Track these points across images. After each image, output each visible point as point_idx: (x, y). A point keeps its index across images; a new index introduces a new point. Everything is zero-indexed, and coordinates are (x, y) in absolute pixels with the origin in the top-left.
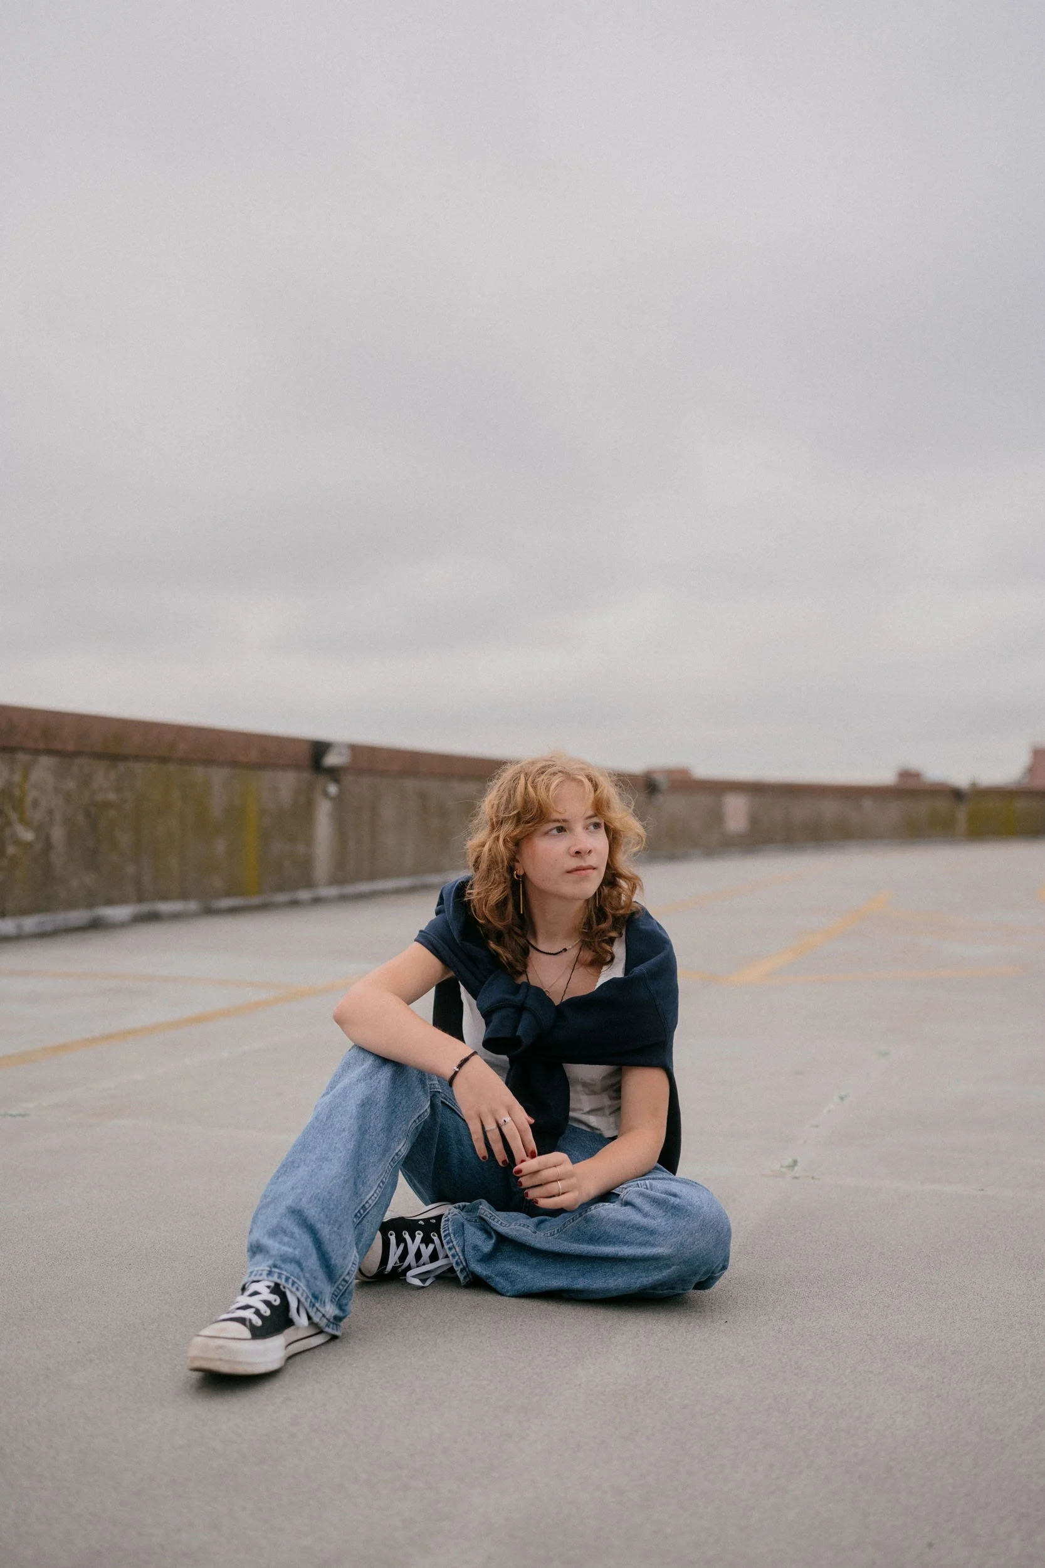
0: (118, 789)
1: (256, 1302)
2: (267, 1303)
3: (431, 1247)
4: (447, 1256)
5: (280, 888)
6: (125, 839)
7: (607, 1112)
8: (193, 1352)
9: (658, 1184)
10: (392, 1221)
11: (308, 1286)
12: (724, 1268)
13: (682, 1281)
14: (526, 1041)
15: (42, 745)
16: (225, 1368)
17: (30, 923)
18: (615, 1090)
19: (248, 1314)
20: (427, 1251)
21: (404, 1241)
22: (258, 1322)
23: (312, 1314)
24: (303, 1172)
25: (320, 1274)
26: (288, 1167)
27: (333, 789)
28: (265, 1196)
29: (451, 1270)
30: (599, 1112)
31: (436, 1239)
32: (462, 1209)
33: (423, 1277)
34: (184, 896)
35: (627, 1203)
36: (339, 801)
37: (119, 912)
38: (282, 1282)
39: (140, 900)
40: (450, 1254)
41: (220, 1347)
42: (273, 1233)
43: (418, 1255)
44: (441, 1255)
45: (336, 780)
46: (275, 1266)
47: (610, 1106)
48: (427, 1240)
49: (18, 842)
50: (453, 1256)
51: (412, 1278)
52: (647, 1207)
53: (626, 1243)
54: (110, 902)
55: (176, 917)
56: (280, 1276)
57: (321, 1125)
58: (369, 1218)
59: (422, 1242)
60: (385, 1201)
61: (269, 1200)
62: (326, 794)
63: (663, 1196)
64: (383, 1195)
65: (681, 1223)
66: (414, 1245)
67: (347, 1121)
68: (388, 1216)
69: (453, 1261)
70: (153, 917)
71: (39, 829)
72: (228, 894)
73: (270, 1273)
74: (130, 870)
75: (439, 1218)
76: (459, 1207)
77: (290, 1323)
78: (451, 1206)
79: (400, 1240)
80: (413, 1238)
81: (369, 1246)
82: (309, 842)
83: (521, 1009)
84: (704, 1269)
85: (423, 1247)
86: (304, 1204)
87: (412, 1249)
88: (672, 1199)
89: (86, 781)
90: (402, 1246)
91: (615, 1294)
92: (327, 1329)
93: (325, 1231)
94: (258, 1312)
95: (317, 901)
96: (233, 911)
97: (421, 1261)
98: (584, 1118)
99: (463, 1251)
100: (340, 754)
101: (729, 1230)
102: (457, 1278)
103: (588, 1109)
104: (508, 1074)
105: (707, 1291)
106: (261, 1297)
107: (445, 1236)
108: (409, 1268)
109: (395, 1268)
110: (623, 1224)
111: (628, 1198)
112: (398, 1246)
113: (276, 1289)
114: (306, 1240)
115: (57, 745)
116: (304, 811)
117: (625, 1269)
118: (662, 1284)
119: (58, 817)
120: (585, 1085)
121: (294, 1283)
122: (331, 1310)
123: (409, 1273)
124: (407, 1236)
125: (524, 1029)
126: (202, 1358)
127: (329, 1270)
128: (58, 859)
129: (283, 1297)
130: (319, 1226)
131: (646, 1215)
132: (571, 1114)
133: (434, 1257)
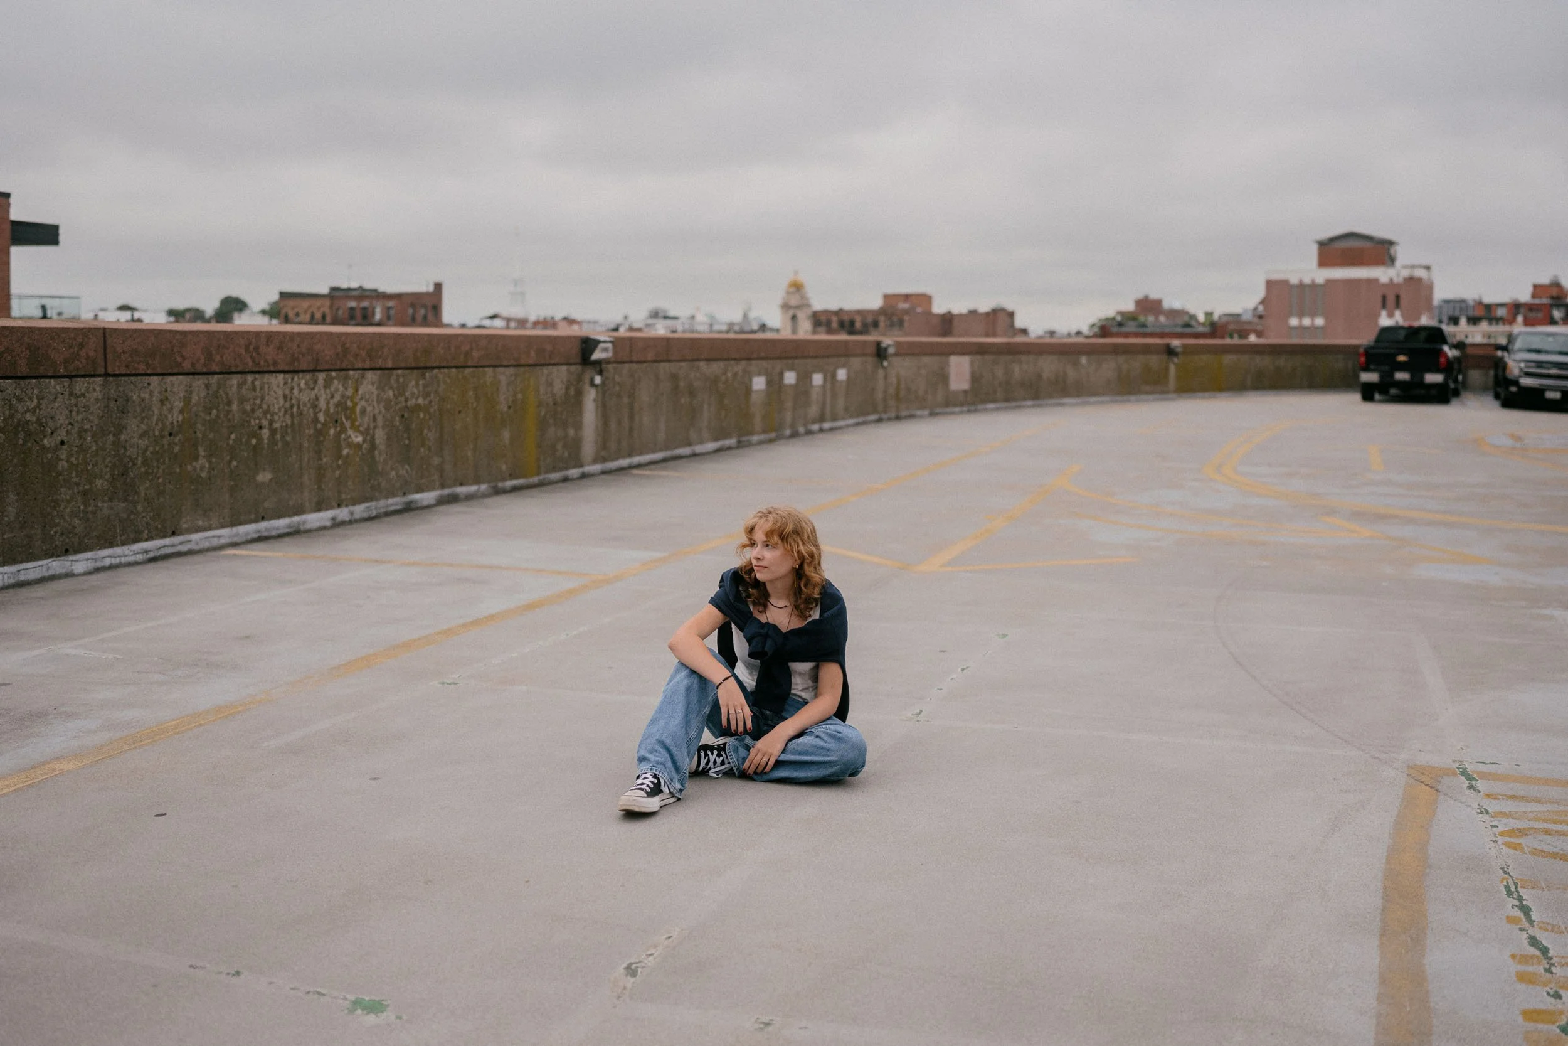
0: (427, 395)
1: (645, 781)
2: (651, 782)
3: (721, 758)
4: (729, 763)
5: (554, 469)
6: (431, 435)
7: (811, 689)
8: (620, 803)
9: (832, 727)
10: (702, 745)
11: (668, 774)
12: (863, 766)
13: (843, 773)
14: (770, 653)
15: (367, 365)
16: (637, 809)
17: (359, 510)
18: (815, 677)
19: (644, 787)
20: (719, 761)
21: (708, 755)
22: (649, 790)
23: (670, 788)
24: (662, 723)
25: (673, 769)
26: (654, 721)
27: (598, 380)
28: (644, 735)
29: (731, 769)
30: (807, 690)
31: (723, 754)
32: (736, 740)
33: (717, 773)
34: (477, 481)
35: (817, 737)
36: (603, 389)
37: (427, 497)
38: (657, 773)
39: (443, 486)
40: (731, 761)
41: (634, 800)
42: (651, 752)
43: (715, 762)
44: (726, 763)
45: (601, 373)
46: (654, 766)
47: (812, 687)
48: (719, 755)
49: (350, 445)
50: (733, 762)
51: (712, 773)
52: (826, 738)
53: (816, 755)
54: (420, 490)
55: (470, 497)
56: (656, 770)
57: (668, 701)
58: (693, 744)
59: (717, 756)
60: (700, 735)
61: (646, 736)
62: (592, 384)
63: (835, 733)
64: (699, 732)
65: (843, 746)
66: (713, 757)
67: (681, 698)
68: (702, 743)
69: (732, 765)
70: (453, 499)
71: (365, 433)
72: (512, 476)
73: (651, 769)
74: (436, 461)
75: (725, 744)
76: (735, 739)
77: (661, 791)
78: (730, 738)
79: (706, 755)
80: (712, 754)
81: (693, 757)
82: (578, 426)
83: (766, 637)
84: (853, 767)
85: (717, 758)
86: (664, 738)
87: (712, 760)
88: (839, 734)
89: (401, 390)
90: (707, 758)
91: (810, 780)
92: (676, 795)
93: (674, 750)
94: (648, 786)
95: (584, 477)
96: (515, 489)
97: (716, 766)
98: (799, 693)
99: (737, 760)
100: (605, 350)
101: (865, 749)
102: (734, 773)
103: (801, 689)
104: (760, 671)
105: (856, 777)
106: (649, 779)
107: (729, 753)
108: (710, 769)
109: (703, 769)
110: (815, 746)
111: (818, 734)
112: (705, 758)
113: (655, 776)
114: (667, 755)
115: (380, 363)
116: (574, 401)
117: (816, 767)
118: (833, 774)
119: (380, 421)
120: (800, 674)
121: (662, 773)
122: (678, 786)
123: (711, 771)
124: (709, 753)
125: (769, 646)
126: (627, 805)
127: (677, 769)
128: (380, 458)
129: (658, 779)
130: (671, 748)
131: (826, 742)
132: (792, 692)
133: (723, 763)
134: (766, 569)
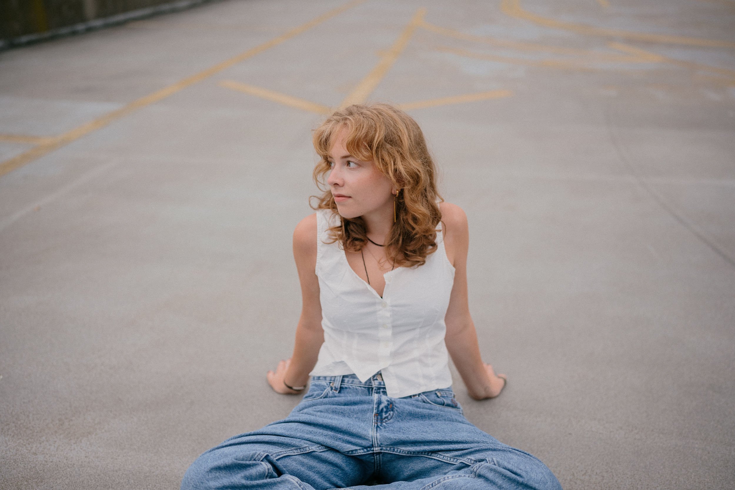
5: (63, 24)
95: (90, 30)
134: (350, 200)
